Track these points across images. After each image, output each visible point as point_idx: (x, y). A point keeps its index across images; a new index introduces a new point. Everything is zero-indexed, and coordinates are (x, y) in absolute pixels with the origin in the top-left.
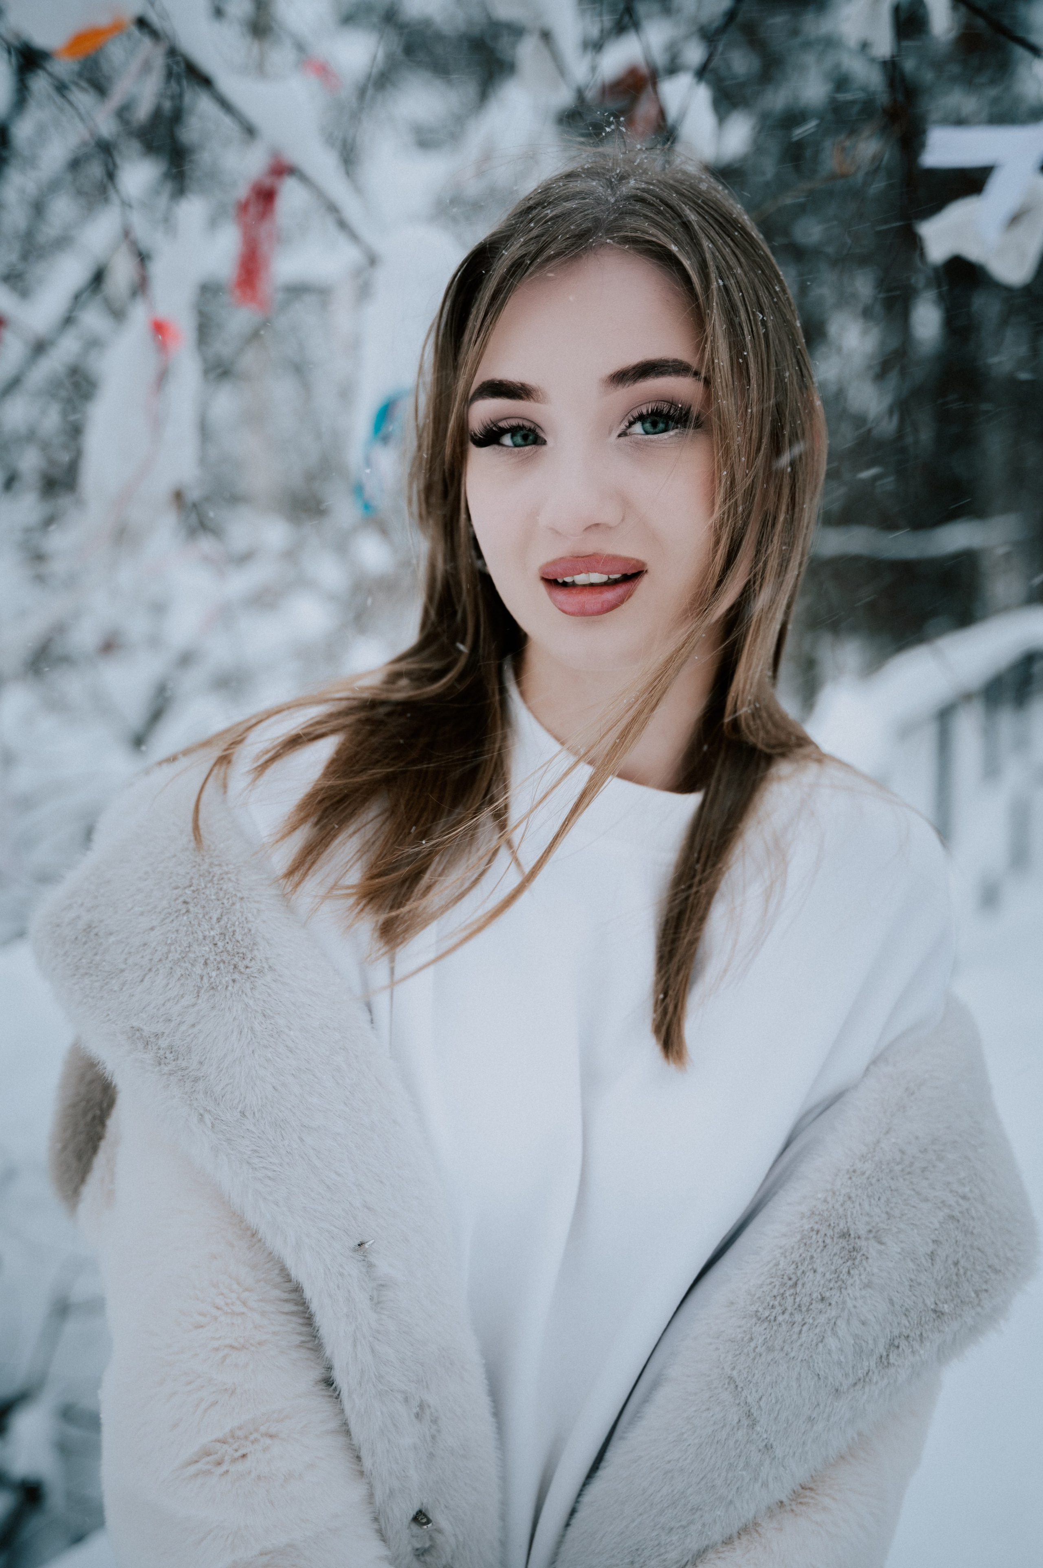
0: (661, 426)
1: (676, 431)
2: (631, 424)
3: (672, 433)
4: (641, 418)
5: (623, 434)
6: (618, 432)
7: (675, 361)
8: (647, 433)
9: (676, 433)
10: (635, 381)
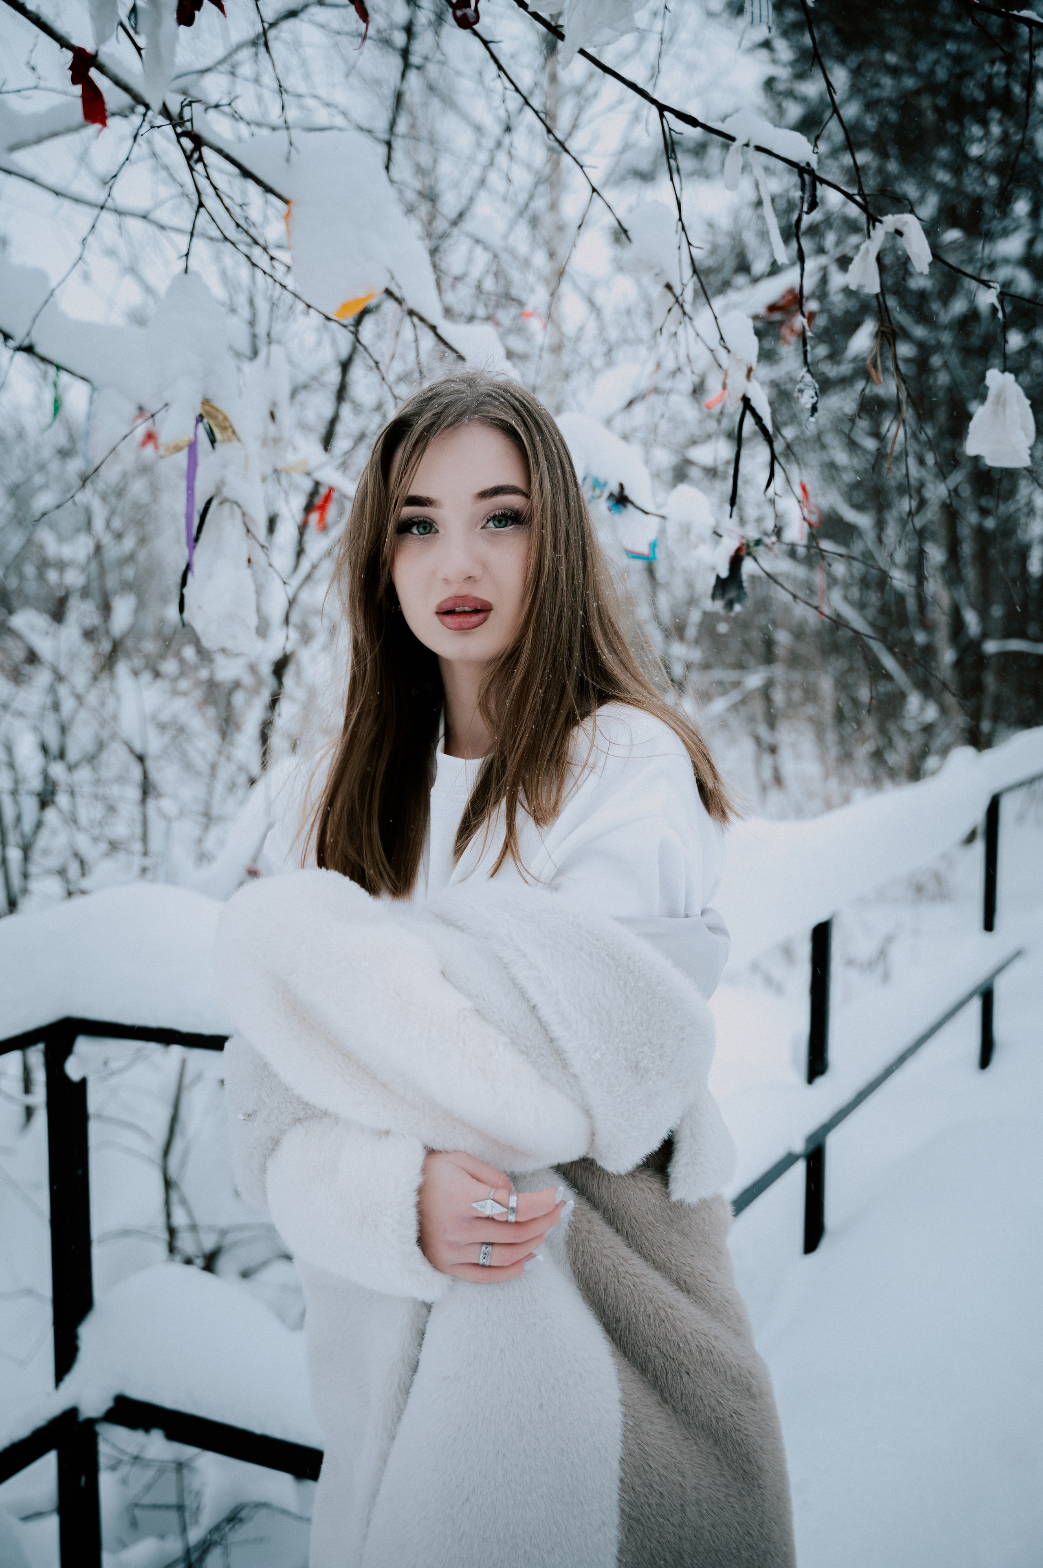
0: (504, 522)
1: (514, 526)
2: (489, 521)
3: (511, 527)
4: (494, 518)
5: (483, 527)
6: (482, 525)
7: (513, 486)
8: (496, 527)
9: (513, 529)
10: (491, 497)
